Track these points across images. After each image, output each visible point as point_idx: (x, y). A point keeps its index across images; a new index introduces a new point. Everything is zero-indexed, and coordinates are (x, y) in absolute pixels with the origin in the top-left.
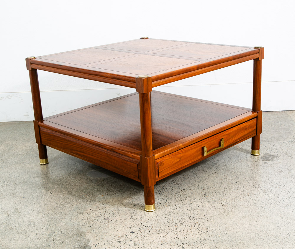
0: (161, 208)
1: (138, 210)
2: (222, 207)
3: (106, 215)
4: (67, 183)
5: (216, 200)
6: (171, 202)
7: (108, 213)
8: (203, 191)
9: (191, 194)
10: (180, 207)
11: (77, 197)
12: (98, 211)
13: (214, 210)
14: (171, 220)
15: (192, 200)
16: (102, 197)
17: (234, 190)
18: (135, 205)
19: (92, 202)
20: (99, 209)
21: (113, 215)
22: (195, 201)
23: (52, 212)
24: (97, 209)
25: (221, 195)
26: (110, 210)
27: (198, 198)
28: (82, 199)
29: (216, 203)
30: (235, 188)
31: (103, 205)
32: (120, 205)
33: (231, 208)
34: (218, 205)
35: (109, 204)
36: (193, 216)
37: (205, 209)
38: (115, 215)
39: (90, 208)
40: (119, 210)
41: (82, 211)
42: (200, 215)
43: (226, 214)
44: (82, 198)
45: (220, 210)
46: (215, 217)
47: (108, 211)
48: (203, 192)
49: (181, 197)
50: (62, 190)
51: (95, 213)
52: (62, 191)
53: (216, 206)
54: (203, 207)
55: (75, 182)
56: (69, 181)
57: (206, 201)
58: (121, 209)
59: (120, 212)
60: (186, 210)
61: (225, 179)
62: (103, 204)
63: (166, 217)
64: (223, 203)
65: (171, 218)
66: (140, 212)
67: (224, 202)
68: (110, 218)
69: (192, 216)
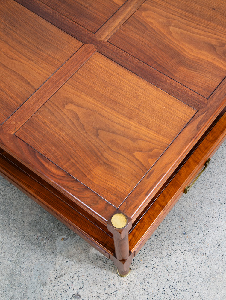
0: (136, 266)
1: (110, 273)
2: (206, 262)
3: (74, 287)
4: (13, 209)
5: (198, 245)
6: (146, 251)
7: (77, 281)
8: (181, 223)
9: (167, 230)
10: (159, 264)
11: (32, 243)
12: (63, 277)
13: (198, 269)
14: (151, 294)
15: (170, 247)
16: (62, 242)
17: (217, 219)
18: (104, 261)
19: (52, 256)
20: (64, 272)
21: (82, 286)
22: (173, 248)
23: (10, 284)
24: (62, 273)
25: (204, 232)
26: (77, 275)
27: (176, 242)
28: (39, 249)
29: (199, 253)
30: (218, 214)
31: (67, 262)
32: (87, 261)
33: (218, 265)
34: (201, 256)
35: (74, 259)
36: (175, 285)
37: (187, 268)
38: (85, 286)
39: (53, 270)
40: (88, 274)
41: (45, 280)
42: (183, 283)
43: (213, 279)
44: (38, 245)
45: (205, 271)
46: (200, 286)
47: (75, 277)
48: (181, 227)
49: (157, 238)
50: (11, 225)
51: (61, 281)
52: (11, 231)
53: (199, 260)
54: (185, 264)
55: (23, 204)
56: (15, 203)
57: (187, 249)
58: (90, 271)
59: (89, 277)
60: (166, 270)
61: (206, 191)
62: (66, 260)
63: (144, 287)
64: (207, 252)
65: (150, 290)
66: (113, 278)
67: (209, 249)
68: (80, 293)
69: (173, 286)
